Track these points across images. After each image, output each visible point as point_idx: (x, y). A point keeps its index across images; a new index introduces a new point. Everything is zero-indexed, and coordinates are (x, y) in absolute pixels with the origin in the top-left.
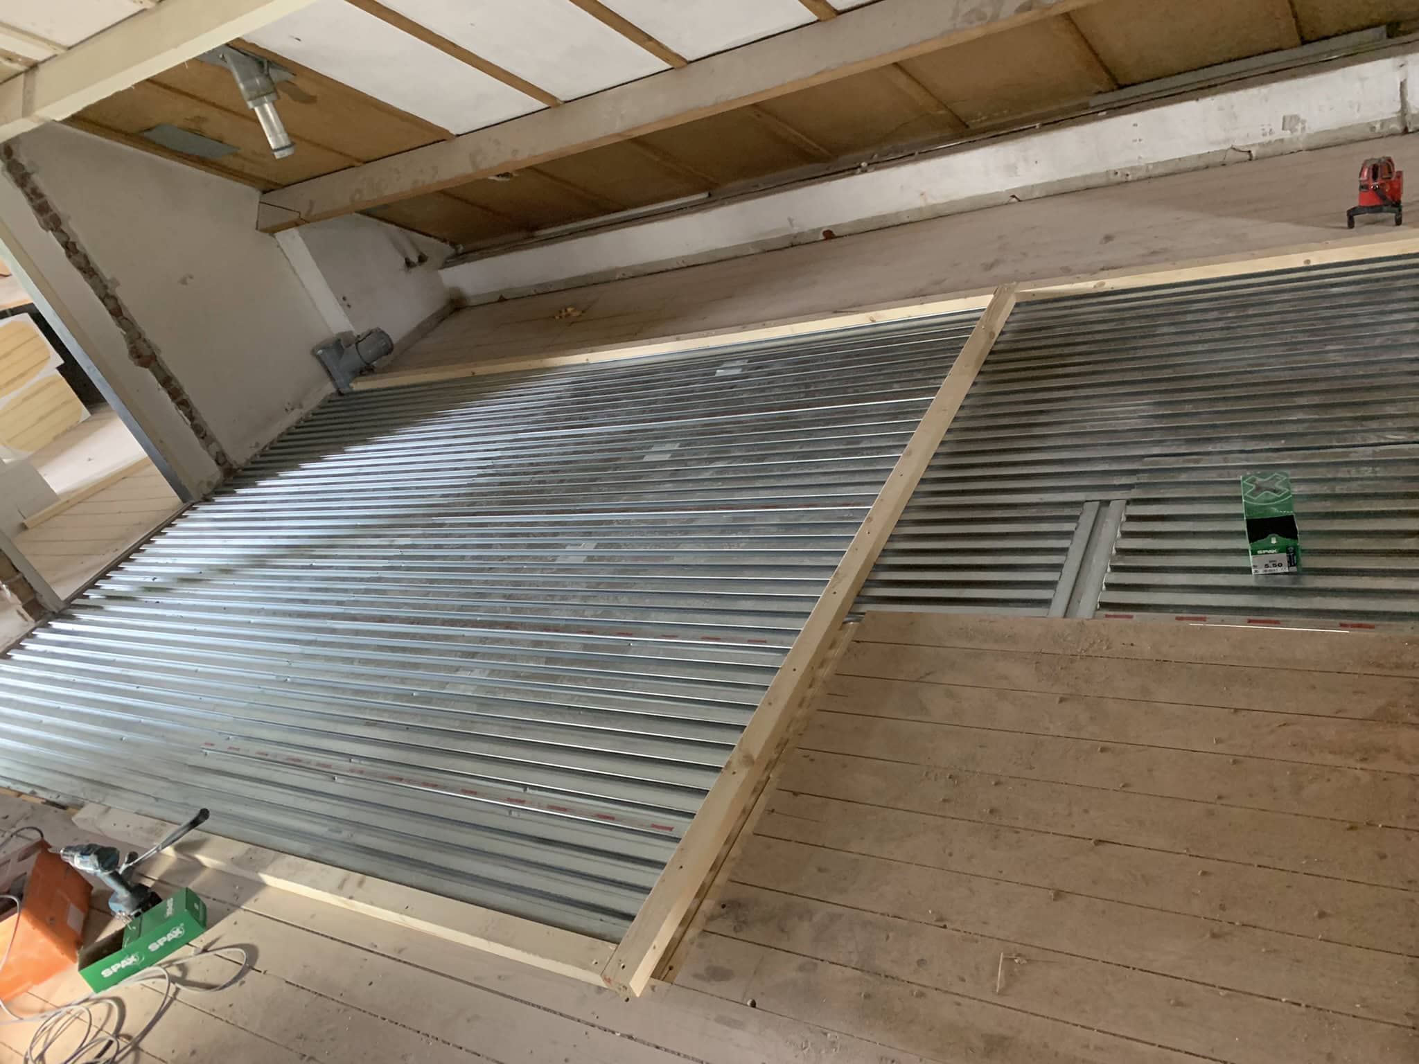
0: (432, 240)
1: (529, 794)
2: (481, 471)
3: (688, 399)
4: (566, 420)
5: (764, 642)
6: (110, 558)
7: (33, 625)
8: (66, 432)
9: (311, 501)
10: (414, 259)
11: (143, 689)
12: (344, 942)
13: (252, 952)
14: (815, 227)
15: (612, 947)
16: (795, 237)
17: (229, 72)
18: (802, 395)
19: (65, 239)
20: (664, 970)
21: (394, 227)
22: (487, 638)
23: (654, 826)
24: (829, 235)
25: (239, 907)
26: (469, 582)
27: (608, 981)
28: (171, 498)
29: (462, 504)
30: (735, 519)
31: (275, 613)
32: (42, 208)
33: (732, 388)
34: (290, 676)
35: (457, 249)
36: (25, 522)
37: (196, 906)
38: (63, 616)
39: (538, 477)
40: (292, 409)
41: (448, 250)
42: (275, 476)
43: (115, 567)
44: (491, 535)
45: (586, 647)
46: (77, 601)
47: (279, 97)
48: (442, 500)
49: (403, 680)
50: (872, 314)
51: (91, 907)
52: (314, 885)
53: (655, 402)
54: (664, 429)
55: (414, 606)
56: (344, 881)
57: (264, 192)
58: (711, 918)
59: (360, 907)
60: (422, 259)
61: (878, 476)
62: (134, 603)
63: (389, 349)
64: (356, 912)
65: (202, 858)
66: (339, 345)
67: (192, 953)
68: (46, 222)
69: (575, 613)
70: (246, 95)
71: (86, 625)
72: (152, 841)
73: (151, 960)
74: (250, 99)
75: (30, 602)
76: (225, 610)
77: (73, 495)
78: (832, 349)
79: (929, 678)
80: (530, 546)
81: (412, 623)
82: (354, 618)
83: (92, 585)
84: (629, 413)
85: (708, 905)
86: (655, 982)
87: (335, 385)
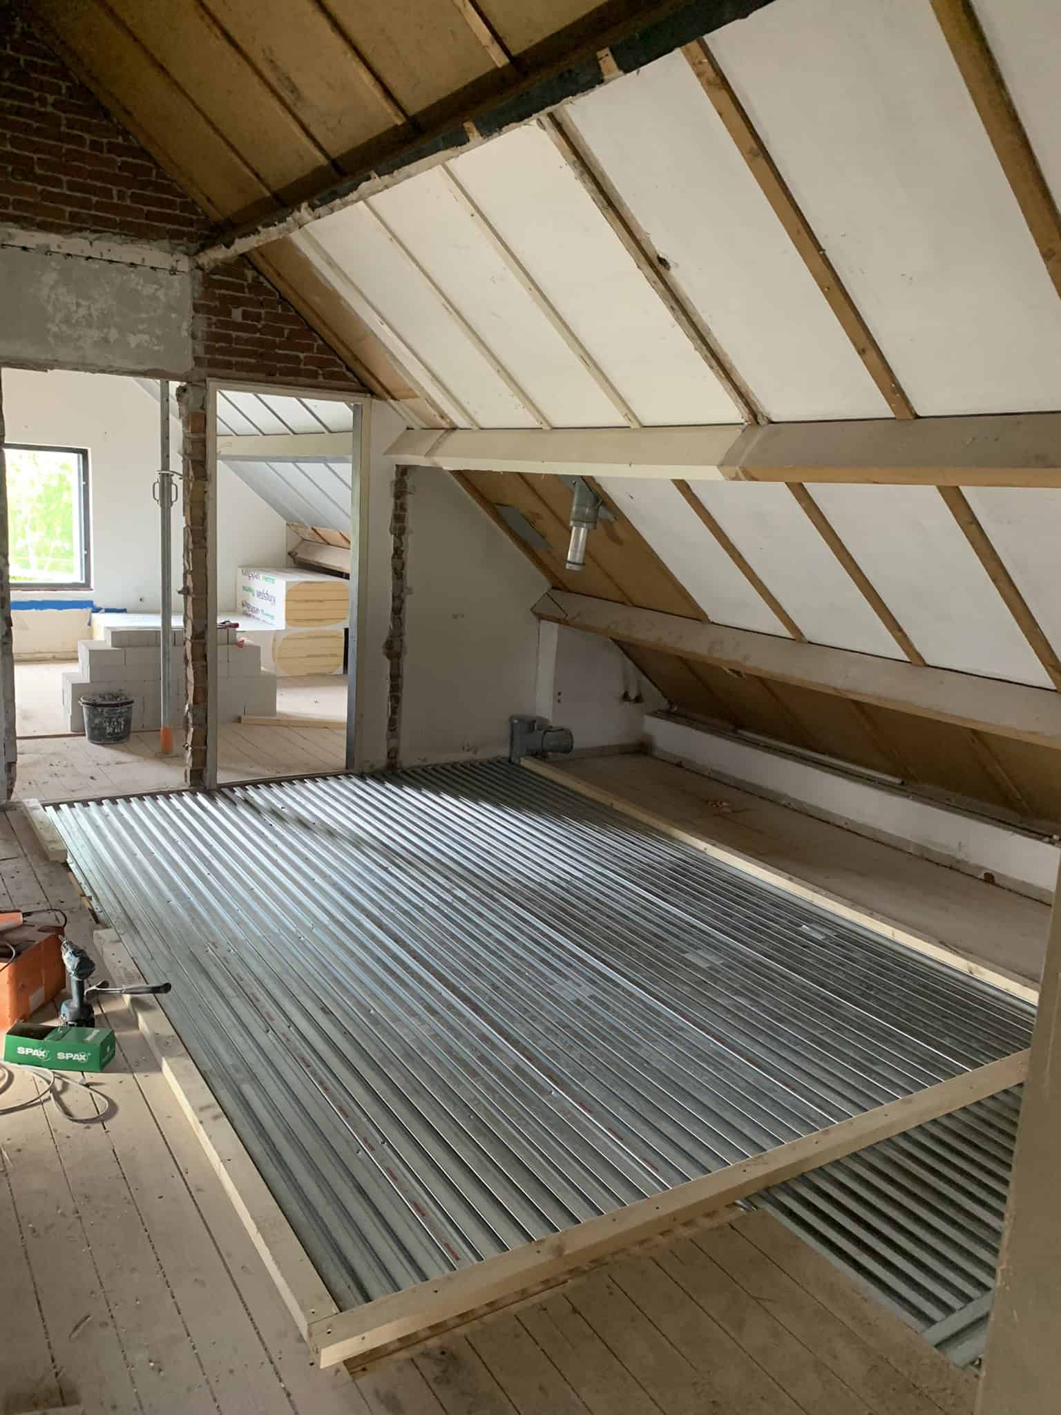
0: (655, 689)
1: (384, 1149)
2: (556, 880)
3: (761, 932)
4: (652, 884)
5: (656, 1170)
6: (269, 774)
7: (186, 788)
8: (317, 674)
9: (426, 822)
10: (633, 695)
11: (211, 878)
12: (171, 1153)
13: (113, 1109)
14: (983, 864)
15: (335, 1309)
16: (958, 861)
17: (572, 493)
18: (859, 992)
19: (398, 545)
20: (357, 1365)
21: (630, 663)
22: (454, 1007)
23: (447, 1246)
24: (989, 878)
25: (132, 1072)
26: (478, 956)
27: (310, 1335)
28: (340, 759)
29: (522, 894)
30: (719, 1054)
31: (334, 885)
32: (399, 517)
33: (805, 947)
34: (305, 937)
35: (671, 707)
36: (243, 718)
37: (108, 1048)
38: (210, 795)
39: (593, 913)
40: (468, 750)
41: (664, 704)
42: (419, 791)
43: (267, 783)
44: (522, 932)
45: (517, 1068)
46: (226, 791)
47: (595, 528)
48: (512, 884)
49: (373, 995)
50: (972, 965)
51: (52, 1000)
52: (188, 1094)
53: (731, 916)
54: (722, 942)
55: (426, 946)
56: (209, 1107)
57: (554, 588)
58: (426, 1355)
59: (202, 1135)
60: (638, 699)
61: (865, 1100)
62: (257, 815)
63: (568, 749)
64: (195, 1136)
65: (141, 1018)
66: (531, 725)
67: (79, 1080)
68: (395, 529)
69: (532, 1036)
70: (573, 515)
71: (218, 811)
72: (124, 983)
73: (53, 1064)
74: (574, 520)
75: (198, 770)
76: (306, 860)
77: (285, 718)
78: (916, 972)
79: (768, 1305)
80: (543, 961)
81: (414, 958)
82: (380, 925)
83: (243, 786)
84: (704, 911)
85: (433, 1343)
86: (344, 1368)
87: (511, 752)
